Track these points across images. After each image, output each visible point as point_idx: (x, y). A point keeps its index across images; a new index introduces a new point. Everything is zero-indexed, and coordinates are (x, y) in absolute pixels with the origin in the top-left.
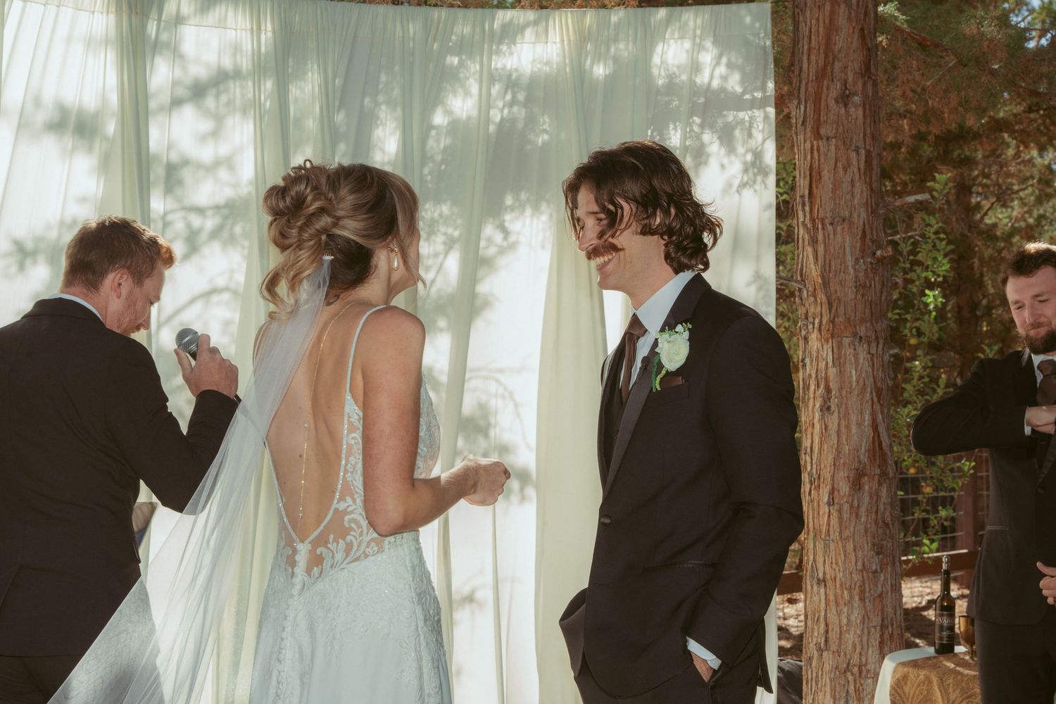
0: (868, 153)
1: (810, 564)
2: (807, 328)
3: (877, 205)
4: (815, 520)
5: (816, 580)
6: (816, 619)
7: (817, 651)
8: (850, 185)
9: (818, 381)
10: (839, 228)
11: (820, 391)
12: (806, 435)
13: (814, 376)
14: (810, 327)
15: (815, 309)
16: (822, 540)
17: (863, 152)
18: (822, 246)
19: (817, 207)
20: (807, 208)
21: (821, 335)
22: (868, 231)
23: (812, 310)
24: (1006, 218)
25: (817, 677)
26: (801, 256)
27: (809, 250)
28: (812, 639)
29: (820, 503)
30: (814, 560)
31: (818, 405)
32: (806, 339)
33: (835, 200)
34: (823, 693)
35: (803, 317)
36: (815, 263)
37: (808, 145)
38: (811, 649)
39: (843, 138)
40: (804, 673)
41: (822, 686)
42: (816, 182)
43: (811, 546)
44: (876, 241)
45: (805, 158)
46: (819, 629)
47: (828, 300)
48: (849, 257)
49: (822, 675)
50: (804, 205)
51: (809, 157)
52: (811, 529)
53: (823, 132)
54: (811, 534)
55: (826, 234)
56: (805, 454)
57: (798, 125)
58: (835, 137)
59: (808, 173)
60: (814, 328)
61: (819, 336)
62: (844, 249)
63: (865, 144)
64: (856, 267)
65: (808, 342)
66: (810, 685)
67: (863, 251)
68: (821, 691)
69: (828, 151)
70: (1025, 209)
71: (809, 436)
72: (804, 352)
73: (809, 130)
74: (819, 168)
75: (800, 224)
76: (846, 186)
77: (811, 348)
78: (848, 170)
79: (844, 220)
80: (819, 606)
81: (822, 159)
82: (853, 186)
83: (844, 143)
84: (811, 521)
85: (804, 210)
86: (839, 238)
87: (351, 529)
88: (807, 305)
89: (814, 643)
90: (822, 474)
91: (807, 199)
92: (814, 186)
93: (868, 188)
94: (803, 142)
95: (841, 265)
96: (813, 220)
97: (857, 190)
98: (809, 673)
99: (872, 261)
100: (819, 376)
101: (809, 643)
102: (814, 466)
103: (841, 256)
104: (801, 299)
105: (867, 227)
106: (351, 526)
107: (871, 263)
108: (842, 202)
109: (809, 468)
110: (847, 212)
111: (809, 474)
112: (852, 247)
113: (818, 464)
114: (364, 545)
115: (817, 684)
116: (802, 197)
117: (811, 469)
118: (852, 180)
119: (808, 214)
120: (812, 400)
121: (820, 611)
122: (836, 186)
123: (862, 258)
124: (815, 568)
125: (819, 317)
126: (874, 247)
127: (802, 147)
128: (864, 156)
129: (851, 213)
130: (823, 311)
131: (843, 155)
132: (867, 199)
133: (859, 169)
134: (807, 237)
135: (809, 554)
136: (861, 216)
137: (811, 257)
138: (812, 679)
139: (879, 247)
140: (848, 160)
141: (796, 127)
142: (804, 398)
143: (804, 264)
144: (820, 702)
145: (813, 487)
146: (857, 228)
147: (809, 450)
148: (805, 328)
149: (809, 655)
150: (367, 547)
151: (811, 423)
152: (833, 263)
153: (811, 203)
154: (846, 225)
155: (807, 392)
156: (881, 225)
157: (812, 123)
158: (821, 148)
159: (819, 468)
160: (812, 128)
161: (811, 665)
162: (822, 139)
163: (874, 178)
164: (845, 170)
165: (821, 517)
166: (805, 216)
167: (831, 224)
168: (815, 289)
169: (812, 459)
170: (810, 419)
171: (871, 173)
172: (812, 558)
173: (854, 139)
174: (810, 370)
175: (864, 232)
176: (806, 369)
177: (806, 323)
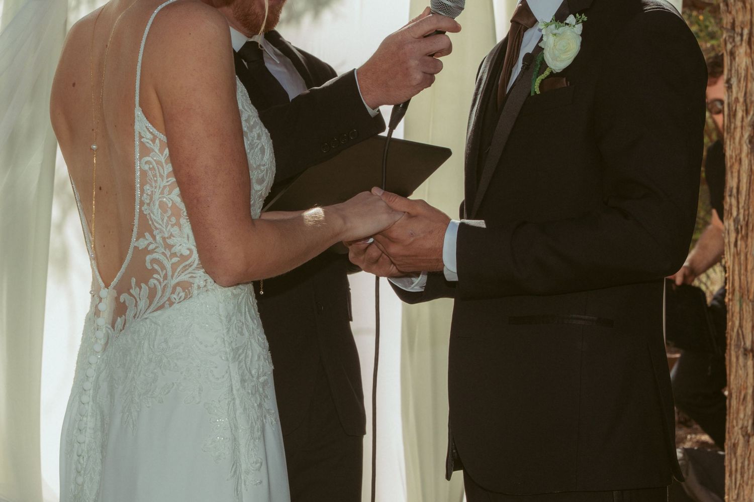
1: (735, 330)
2: (734, 40)
4: (742, 277)
5: (742, 350)
6: (742, 397)
7: (744, 436)
9: (746, 106)
11: (749, 118)
12: (732, 172)
13: (741, 100)
14: (738, 39)
15: (744, 16)
16: (750, 301)
21: (751, 48)
25: (743, 467)
28: (737, 422)
29: (749, 256)
30: (741, 326)
31: (746, 135)
32: (732, 54)
34: (749, 487)
35: (729, 27)
38: (735, 434)
40: (727, 463)
41: (748, 479)
43: (737, 309)
46: (745, 409)
49: (749, 465)
52: (737, 288)
54: (737, 294)
56: (730, 196)
60: (742, 40)
61: (748, 51)
65: (734, 59)
66: (733, 478)
68: (747, 484)
71: (735, 174)
72: (730, 70)
77: (738, 66)
80: (746, 382)
84: (736, 278)
87: (154, 271)
88: (734, 12)
89: (740, 426)
90: (750, 220)
98: (734, 462)
100: (748, 101)
101: (734, 427)
102: (742, 211)
106: (153, 267)
109: (735, 213)
111: (734, 221)
113: (746, 208)
114: (169, 290)
115: (742, 476)
117: (738, 214)
120: (739, 130)
121: (746, 388)
124: (741, 337)
125: (749, 26)
135: (734, 318)
138: (736, 470)
142: (729, 127)
144: (746, 497)
145: (740, 236)
147: (735, 191)
148: (731, 40)
149: (733, 441)
150: (173, 292)
151: (738, 158)
155: (732, 120)
159: (747, 213)
161: (735, 454)
165: (749, 274)
169: (738, 202)
170: (737, 152)
172: (737, 323)
174: (737, 93)
176: (732, 92)
177: (732, 35)
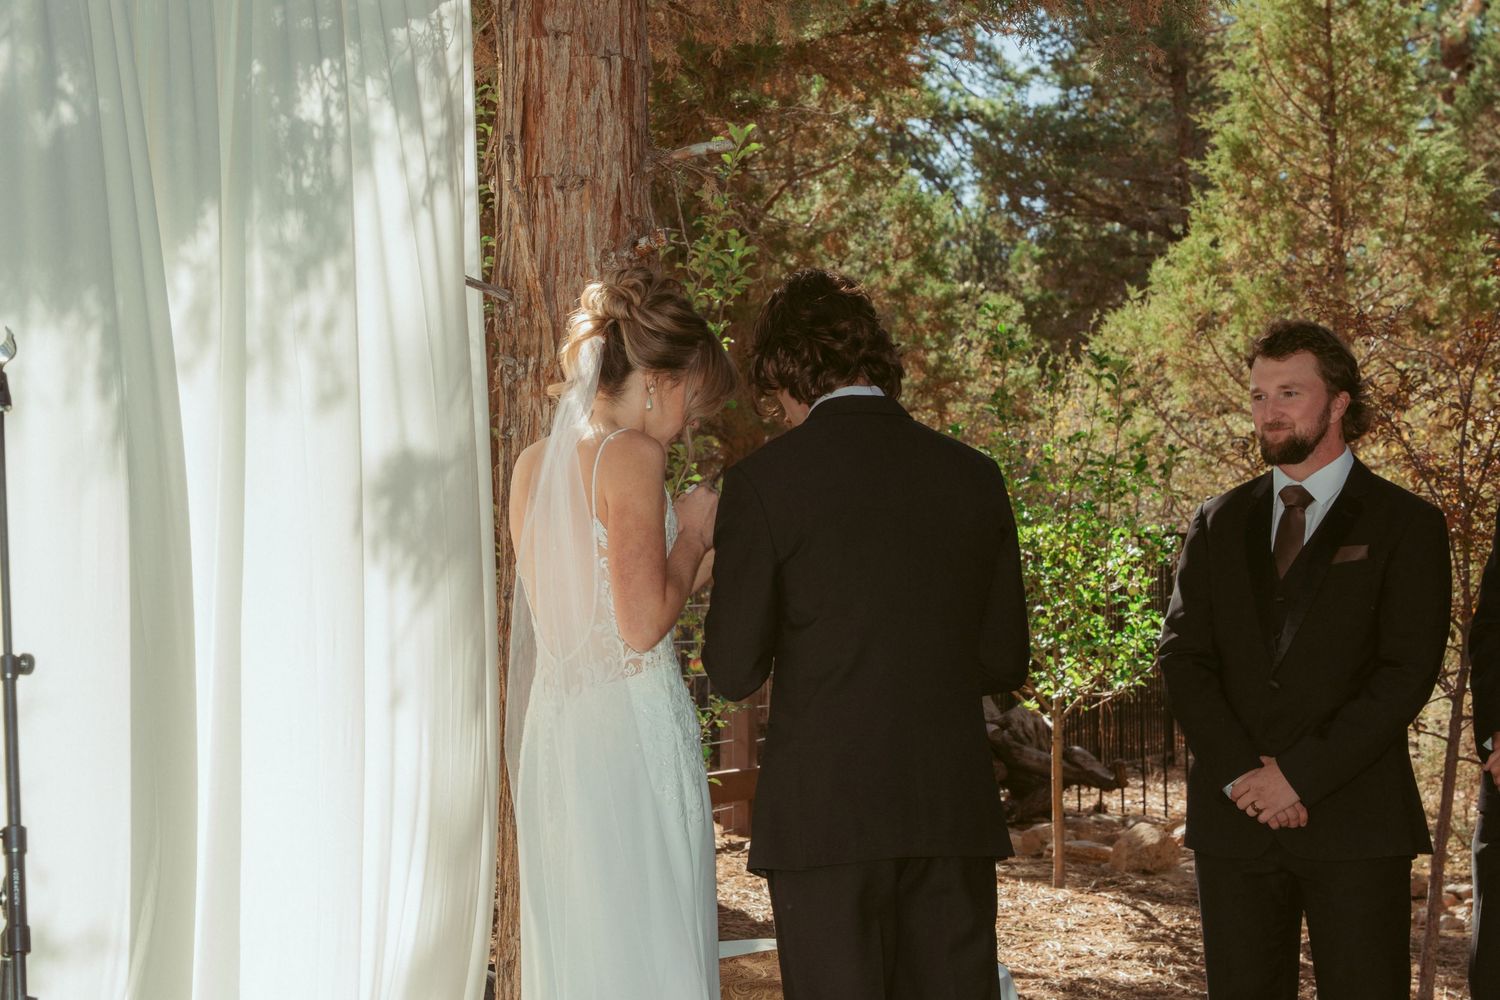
0: (627, 63)
2: (514, 372)
3: (641, 157)
8: (594, 121)
10: (574, 195)
14: (520, 370)
15: (529, 340)
17: (618, 61)
18: (544, 226)
19: (535, 157)
20: (518, 158)
21: (538, 386)
22: (625, 203)
23: (524, 340)
24: (802, 213)
26: (505, 244)
27: (522, 232)
32: (511, 394)
33: (567, 144)
35: (507, 354)
36: (531, 256)
37: (521, 45)
39: (584, 35)
42: (535, 112)
44: (637, 220)
45: (516, 69)
47: (553, 323)
48: (590, 248)
50: (512, 152)
51: (522, 66)
53: (548, 22)
55: (552, 206)
57: (505, 9)
58: (570, 33)
59: (520, 94)
61: (536, 388)
62: (583, 233)
63: (622, 46)
64: (604, 266)
65: (515, 399)
67: (615, 237)
69: (556, 56)
70: (834, 200)
72: (508, 417)
73: (523, 17)
74: (540, 86)
75: (505, 186)
76: (587, 121)
77: (520, 411)
78: (592, 91)
79: (583, 182)
81: (546, 71)
82: (599, 120)
83: (585, 45)
85: (511, 162)
86: (574, 213)
88: (515, 332)
91: (517, 142)
92: (530, 119)
93: (627, 125)
94: (515, 39)
95: (576, 261)
96: (528, 180)
97: (607, 129)
98: (507, 990)
99: (632, 255)
103: (577, 244)
104: (504, 321)
105: (623, 195)
107: (630, 260)
108: (580, 150)
110: (588, 167)
112: (597, 230)
116: (510, 137)
118: (599, 111)
119: (519, 170)
122: (570, 120)
123: (614, 250)
125: (537, 354)
126: (635, 232)
127: (510, 48)
128: (619, 69)
129: (596, 168)
130: (544, 343)
131: (583, 65)
132: (624, 146)
133: (611, 92)
134: (517, 209)
136: (613, 175)
137: (524, 246)
139: (643, 232)
140: (592, 74)
141: (500, 14)
143: (511, 259)
146: (606, 197)
148: (510, 374)
152: (562, 258)
153: (525, 149)
154: (586, 191)
156: (648, 193)
157: (529, 6)
158: (545, 51)
160: (530, 14)
162: (546, 35)
163: (637, 109)
164: (587, 93)
166: (513, 173)
167: (561, 188)
168: (529, 304)
171: (631, 99)
173: (603, 38)
175: (618, 204)
176: (511, 447)
177: (511, 364)
